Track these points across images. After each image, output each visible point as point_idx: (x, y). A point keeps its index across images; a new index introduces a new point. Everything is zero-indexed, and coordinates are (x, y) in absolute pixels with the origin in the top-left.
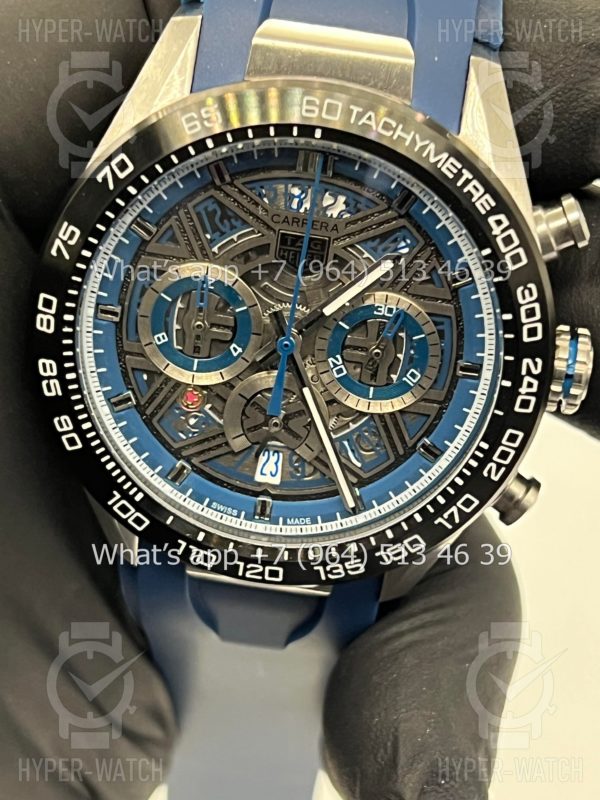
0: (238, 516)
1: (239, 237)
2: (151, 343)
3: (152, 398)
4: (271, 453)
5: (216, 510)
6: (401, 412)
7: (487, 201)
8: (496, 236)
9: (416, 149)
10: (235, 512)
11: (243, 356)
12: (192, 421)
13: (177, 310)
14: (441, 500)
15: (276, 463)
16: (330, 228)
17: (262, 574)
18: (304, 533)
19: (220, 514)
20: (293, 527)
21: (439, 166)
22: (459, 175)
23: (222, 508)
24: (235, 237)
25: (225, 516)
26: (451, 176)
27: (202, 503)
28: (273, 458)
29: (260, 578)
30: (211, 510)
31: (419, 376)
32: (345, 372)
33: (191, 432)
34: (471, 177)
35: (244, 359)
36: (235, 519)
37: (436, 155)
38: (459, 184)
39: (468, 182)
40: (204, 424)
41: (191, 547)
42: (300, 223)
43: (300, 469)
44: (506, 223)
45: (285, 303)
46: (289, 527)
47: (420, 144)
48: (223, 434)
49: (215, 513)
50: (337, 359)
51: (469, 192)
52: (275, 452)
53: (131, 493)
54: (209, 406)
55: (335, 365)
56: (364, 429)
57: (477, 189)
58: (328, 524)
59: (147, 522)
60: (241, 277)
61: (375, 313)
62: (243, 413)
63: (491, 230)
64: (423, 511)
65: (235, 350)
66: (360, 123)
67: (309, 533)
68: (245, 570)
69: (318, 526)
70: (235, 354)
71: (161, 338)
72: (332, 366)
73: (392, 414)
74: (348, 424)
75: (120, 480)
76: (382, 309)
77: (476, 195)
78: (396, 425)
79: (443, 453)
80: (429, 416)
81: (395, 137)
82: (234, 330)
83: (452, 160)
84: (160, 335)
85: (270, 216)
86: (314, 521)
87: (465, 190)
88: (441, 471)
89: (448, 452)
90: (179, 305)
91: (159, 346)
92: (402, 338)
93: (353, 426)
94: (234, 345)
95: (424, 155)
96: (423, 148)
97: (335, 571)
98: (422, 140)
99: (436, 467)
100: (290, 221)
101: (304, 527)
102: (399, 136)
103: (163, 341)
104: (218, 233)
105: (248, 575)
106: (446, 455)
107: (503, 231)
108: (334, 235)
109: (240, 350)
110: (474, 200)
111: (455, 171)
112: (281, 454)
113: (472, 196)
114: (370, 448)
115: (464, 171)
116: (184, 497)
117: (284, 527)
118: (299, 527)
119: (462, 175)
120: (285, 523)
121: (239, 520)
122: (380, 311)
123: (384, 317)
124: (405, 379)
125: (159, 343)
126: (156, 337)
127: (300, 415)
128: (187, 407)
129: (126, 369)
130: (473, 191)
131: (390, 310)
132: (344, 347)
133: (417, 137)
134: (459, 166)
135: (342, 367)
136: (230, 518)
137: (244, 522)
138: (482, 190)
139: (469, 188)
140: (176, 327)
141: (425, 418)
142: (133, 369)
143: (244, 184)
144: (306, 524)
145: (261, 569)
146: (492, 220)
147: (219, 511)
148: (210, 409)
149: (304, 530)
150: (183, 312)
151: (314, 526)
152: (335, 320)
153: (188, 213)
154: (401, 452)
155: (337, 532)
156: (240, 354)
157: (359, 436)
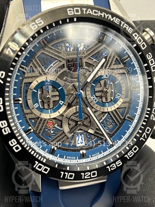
0: (76, 159)
1: (54, 64)
2: (33, 108)
3: (38, 127)
4: (79, 135)
5: (68, 159)
6: (117, 108)
7: (130, 29)
8: (136, 40)
9: (106, 18)
10: (75, 158)
11: (64, 104)
12: (52, 132)
13: (39, 95)
14: (140, 131)
15: (82, 139)
16: (82, 54)
17: (90, 176)
18: (98, 158)
19: (70, 160)
20: (94, 157)
21: (114, 21)
22: (120, 23)
23: (70, 158)
24: (52, 65)
25: (72, 160)
26: (118, 24)
27: (63, 158)
28: (80, 137)
29: (89, 177)
30: (67, 160)
31: (120, 95)
32: (97, 100)
33: (52, 135)
34: (124, 23)
35: (65, 105)
36: (75, 160)
37: (112, 18)
38: (121, 25)
39: (123, 25)
40: (56, 131)
41: (65, 173)
42: (72, 55)
43: (90, 138)
44: (138, 35)
45: (73, 83)
46: (93, 158)
47: (106, 16)
48: (64, 133)
49: (68, 160)
50: (94, 97)
51: (125, 27)
52: (81, 134)
53: (42, 160)
54: (56, 125)
55: (94, 99)
56: (107, 118)
57: (127, 27)
58: (105, 153)
59: (49, 169)
60: (57, 77)
61: (102, 78)
62: (69, 124)
63: (134, 38)
64: (136, 137)
65: (61, 102)
66: (87, 13)
67: (100, 157)
68: (85, 175)
69: (102, 154)
70: (62, 104)
71: (36, 105)
72: (93, 99)
73: (115, 110)
74: (102, 118)
75: (37, 157)
76: (104, 76)
77: (127, 28)
78: (117, 113)
79: (134, 117)
80: (126, 108)
81: (99, 15)
82: (59, 96)
83: (117, 19)
84: (36, 104)
85: (62, 54)
86: (101, 153)
87: (124, 27)
88: (135, 124)
89: (136, 117)
90: (39, 93)
91: (36, 108)
92: (111, 84)
93: (103, 118)
94: (60, 101)
95: (109, 19)
96: (108, 17)
97: (113, 167)
98: (107, 14)
99: (134, 123)
100: (69, 55)
101: (98, 156)
102: (100, 15)
103: (37, 106)
104: (47, 65)
105: (86, 178)
106: (136, 118)
107: (138, 38)
108: (84, 56)
109: (63, 102)
110: (127, 30)
111: (119, 22)
112: (83, 135)
113: (126, 29)
114: (110, 124)
115: (122, 22)
116: (57, 158)
117: (91, 158)
118: (96, 157)
119: (121, 23)
120: (91, 157)
121: (77, 160)
122: (104, 77)
123: (105, 79)
124: (116, 97)
125: (36, 107)
126: (35, 105)
127: (87, 119)
128: (49, 127)
129: (27, 120)
130: (126, 27)
131: (107, 76)
132: (95, 92)
133: (105, 14)
134: (120, 20)
135: (96, 99)
136: (73, 160)
137: (78, 160)
138: (128, 27)
139: (124, 26)
140: (40, 101)
141: (125, 109)
142: (29, 119)
143: (52, 46)
144: (98, 155)
145: (89, 173)
146: (134, 35)
147: (70, 159)
148: (57, 126)
149: (98, 157)
150: (41, 95)
151: (101, 155)
152: (91, 84)
153: (36, 60)
154: (121, 122)
155: (109, 154)
156: (63, 103)
157: (106, 121)
